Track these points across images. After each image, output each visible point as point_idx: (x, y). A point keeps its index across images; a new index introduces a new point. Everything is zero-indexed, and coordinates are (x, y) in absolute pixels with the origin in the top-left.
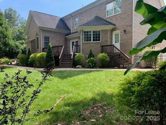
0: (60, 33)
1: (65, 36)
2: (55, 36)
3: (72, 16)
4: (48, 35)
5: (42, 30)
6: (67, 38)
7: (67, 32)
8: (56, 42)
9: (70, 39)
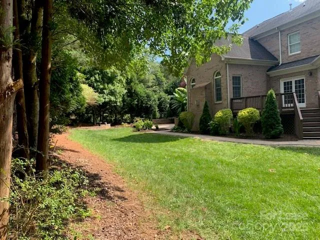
0: (258, 66)
1: (267, 71)
2: (249, 73)
3: (281, 32)
4: (238, 72)
5: (229, 64)
6: (271, 76)
7: (270, 63)
8: (252, 85)
9: (280, 77)
